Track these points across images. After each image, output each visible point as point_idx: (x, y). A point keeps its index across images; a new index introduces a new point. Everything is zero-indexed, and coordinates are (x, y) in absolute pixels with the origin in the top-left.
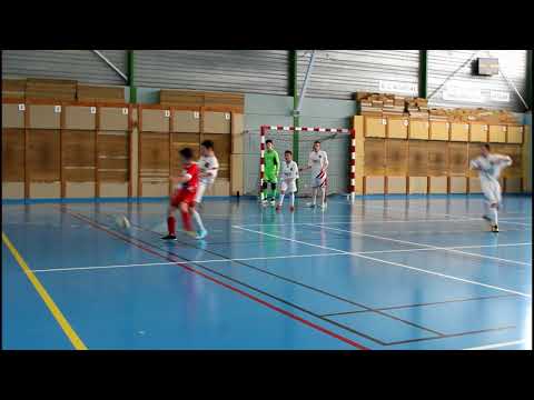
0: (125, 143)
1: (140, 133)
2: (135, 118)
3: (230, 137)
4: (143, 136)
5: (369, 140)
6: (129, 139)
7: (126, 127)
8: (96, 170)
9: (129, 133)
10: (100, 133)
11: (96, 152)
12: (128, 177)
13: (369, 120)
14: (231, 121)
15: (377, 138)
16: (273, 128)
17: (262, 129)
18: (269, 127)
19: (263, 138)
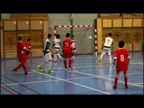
5: (104, 29)
13: (104, 20)
14: (43, 24)
15: (108, 28)
16: (60, 26)
17: (55, 27)
18: (58, 27)
19: (55, 31)
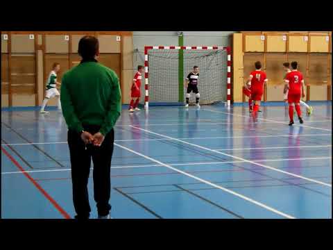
0: (32, 62)
1: (45, 54)
2: (40, 43)
3: (120, 55)
4: (47, 57)
5: (247, 54)
6: (35, 59)
7: (32, 50)
8: (9, 85)
9: (35, 54)
10: (13, 55)
11: (9, 70)
12: (35, 91)
13: (248, 37)
14: (121, 42)
15: (256, 52)
16: (156, 48)
17: (146, 48)
18: (152, 48)
19: (146, 56)
